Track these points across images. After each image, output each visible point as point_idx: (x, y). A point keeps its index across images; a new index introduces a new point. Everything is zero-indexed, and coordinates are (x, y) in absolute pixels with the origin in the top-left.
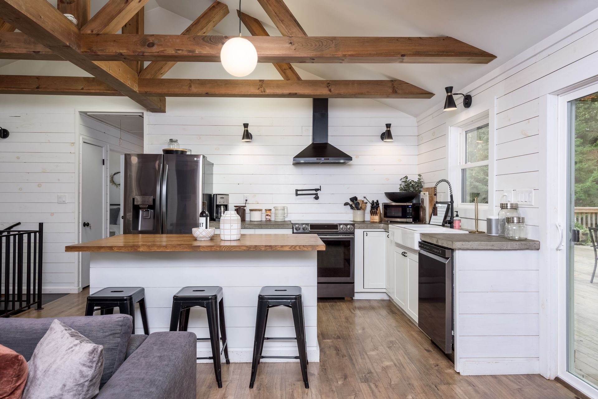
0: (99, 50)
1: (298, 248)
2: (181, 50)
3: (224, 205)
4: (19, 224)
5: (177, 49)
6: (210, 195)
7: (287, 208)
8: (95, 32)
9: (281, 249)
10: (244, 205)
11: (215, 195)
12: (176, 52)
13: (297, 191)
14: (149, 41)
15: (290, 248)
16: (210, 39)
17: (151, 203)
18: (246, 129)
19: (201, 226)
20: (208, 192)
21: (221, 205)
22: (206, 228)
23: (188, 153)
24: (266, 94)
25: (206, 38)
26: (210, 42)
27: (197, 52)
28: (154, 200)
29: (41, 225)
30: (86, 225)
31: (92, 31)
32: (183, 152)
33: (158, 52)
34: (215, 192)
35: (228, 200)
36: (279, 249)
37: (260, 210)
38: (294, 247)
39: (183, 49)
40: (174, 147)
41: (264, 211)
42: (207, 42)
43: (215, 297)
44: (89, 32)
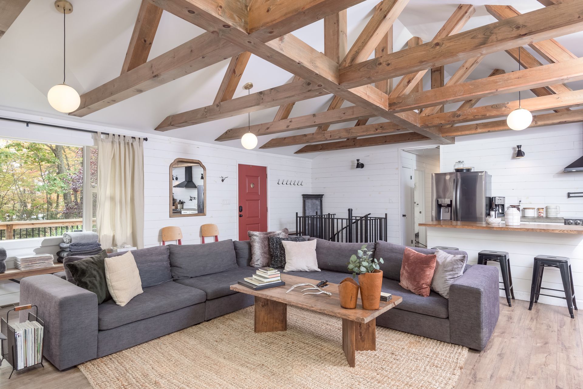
0: (429, 124)
1: (566, 232)
2: (477, 116)
3: (501, 205)
4: (370, 214)
5: (475, 115)
6: (490, 198)
7: (559, 208)
8: (427, 115)
9: (552, 232)
10: (519, 205)
11: (494, 198)
12: (474, 117)
13: (569, 194)
14: (457, 114)
15: (559, 231)
16: (496, 106)
17: (450, 203)
18: (520, 149)
19: (492, 216)
20: (488, 196)
21: (499, 205)
22: (495, 218)
23: (472, 171)
24: (538, 125)
25: (494, 106)
26: (496, 108)
27: (488, 115)
28: (451, 201)
29: (386, 214)
30: (404, 216)
31: (426, 115)
32: (468, 170)
33: (463, 119)
34: (492, 195)
35: (504, 201)
36: (550, 231)
37: (534, 209)
38: (562, 231)
39: (479, 115)
40: (460, 166)
41: (536, 210)
42: (495, 108)
43: (505, 256)
44: (424, 115)
